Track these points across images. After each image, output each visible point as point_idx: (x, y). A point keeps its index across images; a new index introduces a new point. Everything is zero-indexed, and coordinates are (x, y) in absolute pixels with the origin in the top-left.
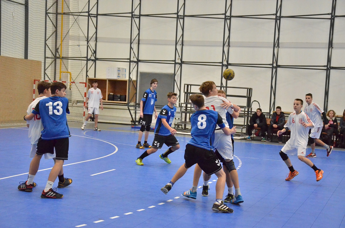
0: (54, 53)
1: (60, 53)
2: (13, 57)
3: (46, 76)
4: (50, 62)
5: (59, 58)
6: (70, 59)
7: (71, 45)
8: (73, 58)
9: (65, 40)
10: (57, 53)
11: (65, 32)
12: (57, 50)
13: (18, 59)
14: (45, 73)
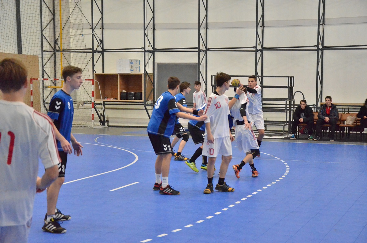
0: (53, 46)
1: (59, 45)
2: (5, 52)
3: (45, 74)
4: (49, 56)
5: (58, 51)
6: (72, 52)
7: (73, 35)
8: (76, 51)
9: (64, 30)
10: (57, 46)
11: (64, 19)
12: (56, 42)
13: (11, 54)
14: (43, 70)
